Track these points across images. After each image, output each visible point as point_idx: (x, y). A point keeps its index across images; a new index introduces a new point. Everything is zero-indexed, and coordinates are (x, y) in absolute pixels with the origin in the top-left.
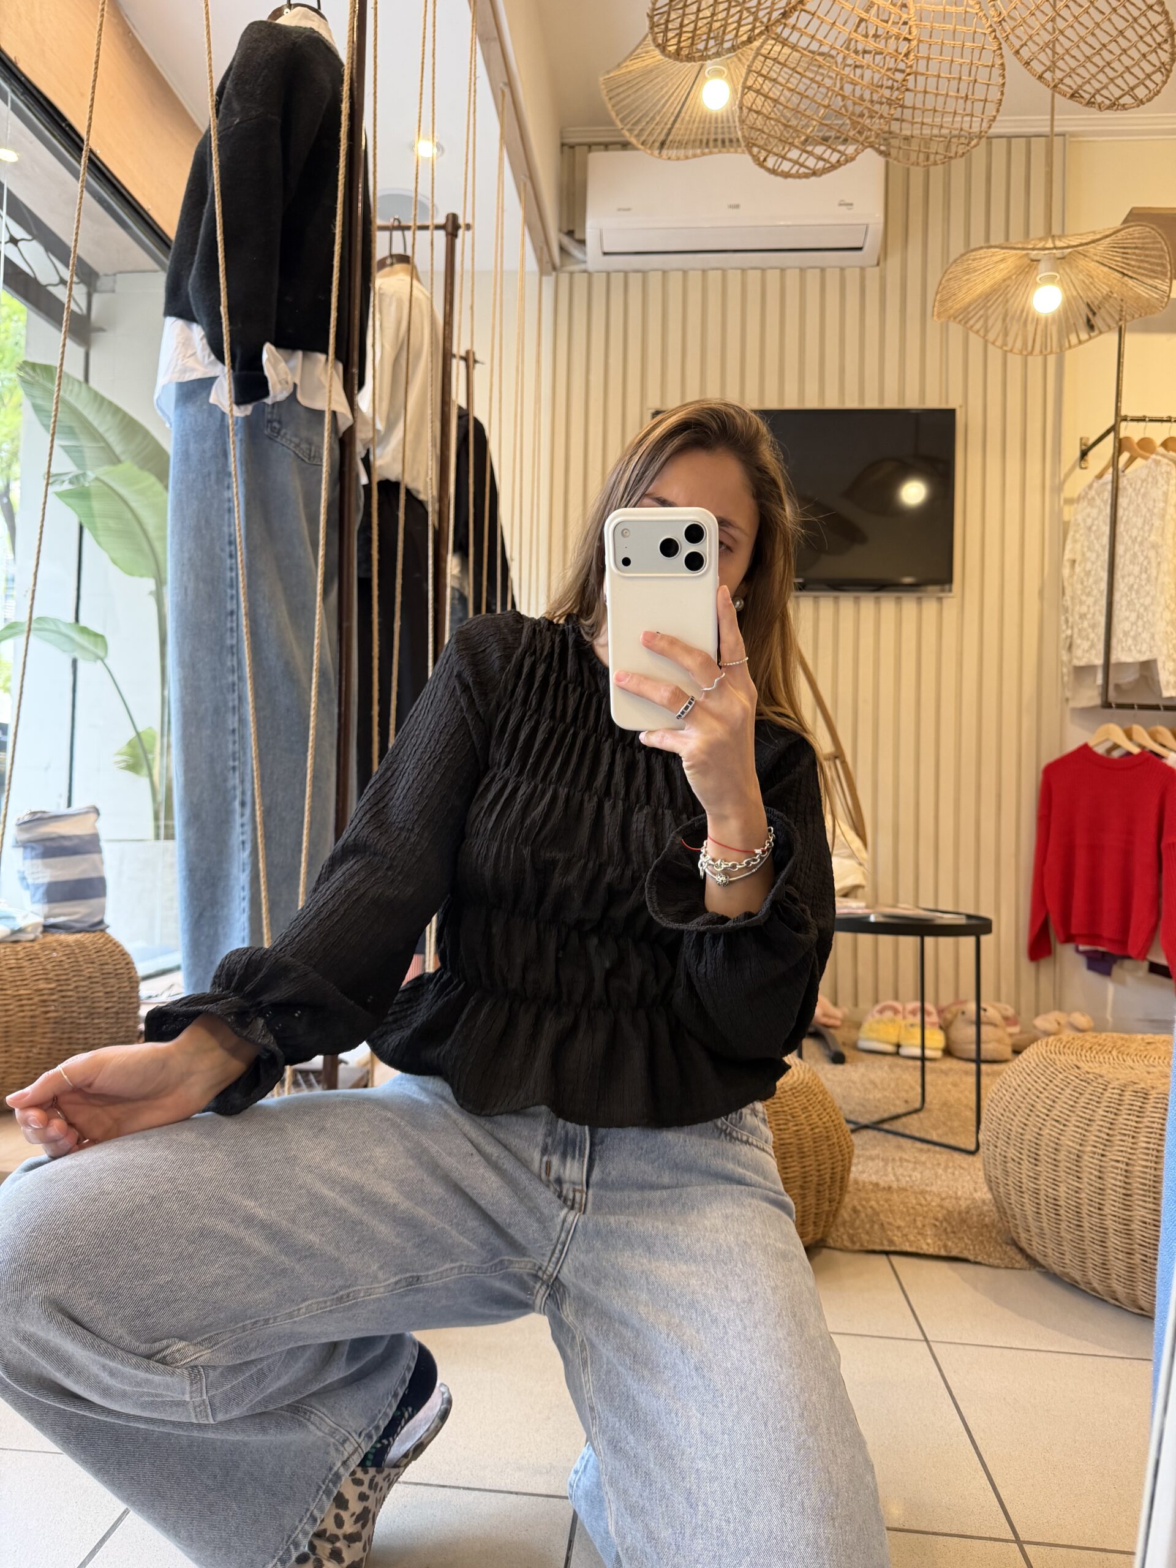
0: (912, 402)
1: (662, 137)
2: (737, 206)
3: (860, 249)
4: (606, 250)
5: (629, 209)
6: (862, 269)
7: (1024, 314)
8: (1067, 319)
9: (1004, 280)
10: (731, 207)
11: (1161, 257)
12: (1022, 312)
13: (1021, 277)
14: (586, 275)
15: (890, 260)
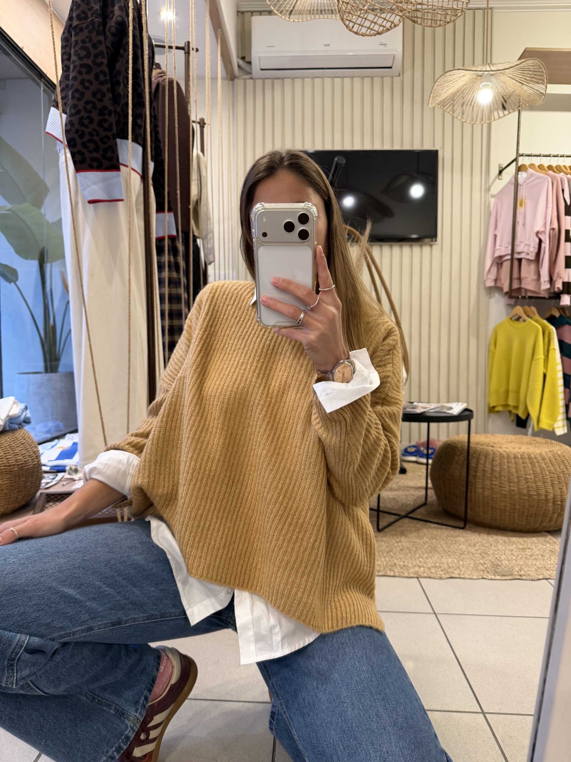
0: (417, 147)
1: (291, 8)
2: (328, 45)
3: (391, 68)
4: (262, 68)
5: (273, 46)
6: (392, 77)
7: (473, 103)
8: (494, 106)
9: (464, 86)
10: (325, 45)
11: (542, 76)
12: (472, 101)
13: (472, 84)
14: (251, 81)
15: (405, 74)
